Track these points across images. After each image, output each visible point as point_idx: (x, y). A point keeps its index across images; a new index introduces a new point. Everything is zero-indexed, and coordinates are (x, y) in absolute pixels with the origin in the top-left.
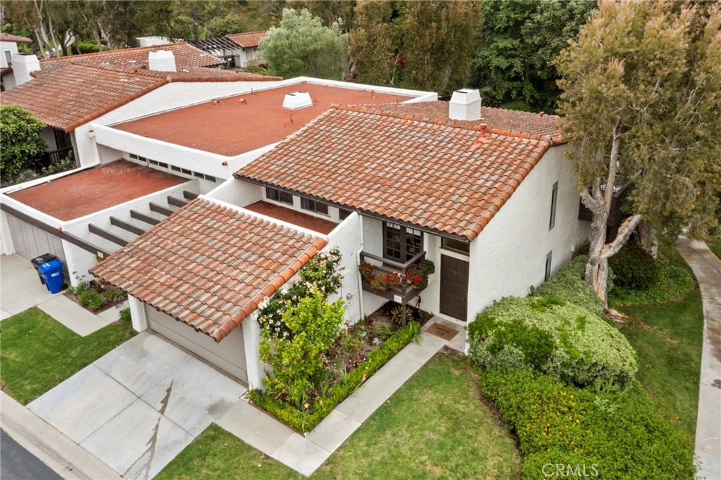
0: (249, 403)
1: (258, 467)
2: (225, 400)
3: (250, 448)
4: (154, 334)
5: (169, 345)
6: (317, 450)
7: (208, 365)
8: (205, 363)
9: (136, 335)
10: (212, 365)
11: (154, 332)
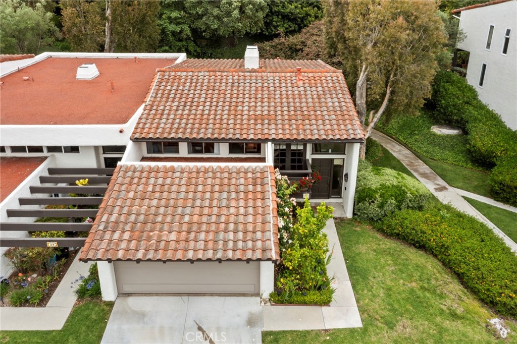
0: (272, 305)
1: (328, 340)
2: (253, 312)
3: (308, 332)
4: (129, 296)
5: (156, 298)
6: (347, 310)
7: (208, 296)
8: (204, 296)
9: (114, 304)
10: (212, 295)
11: (129, 295)
